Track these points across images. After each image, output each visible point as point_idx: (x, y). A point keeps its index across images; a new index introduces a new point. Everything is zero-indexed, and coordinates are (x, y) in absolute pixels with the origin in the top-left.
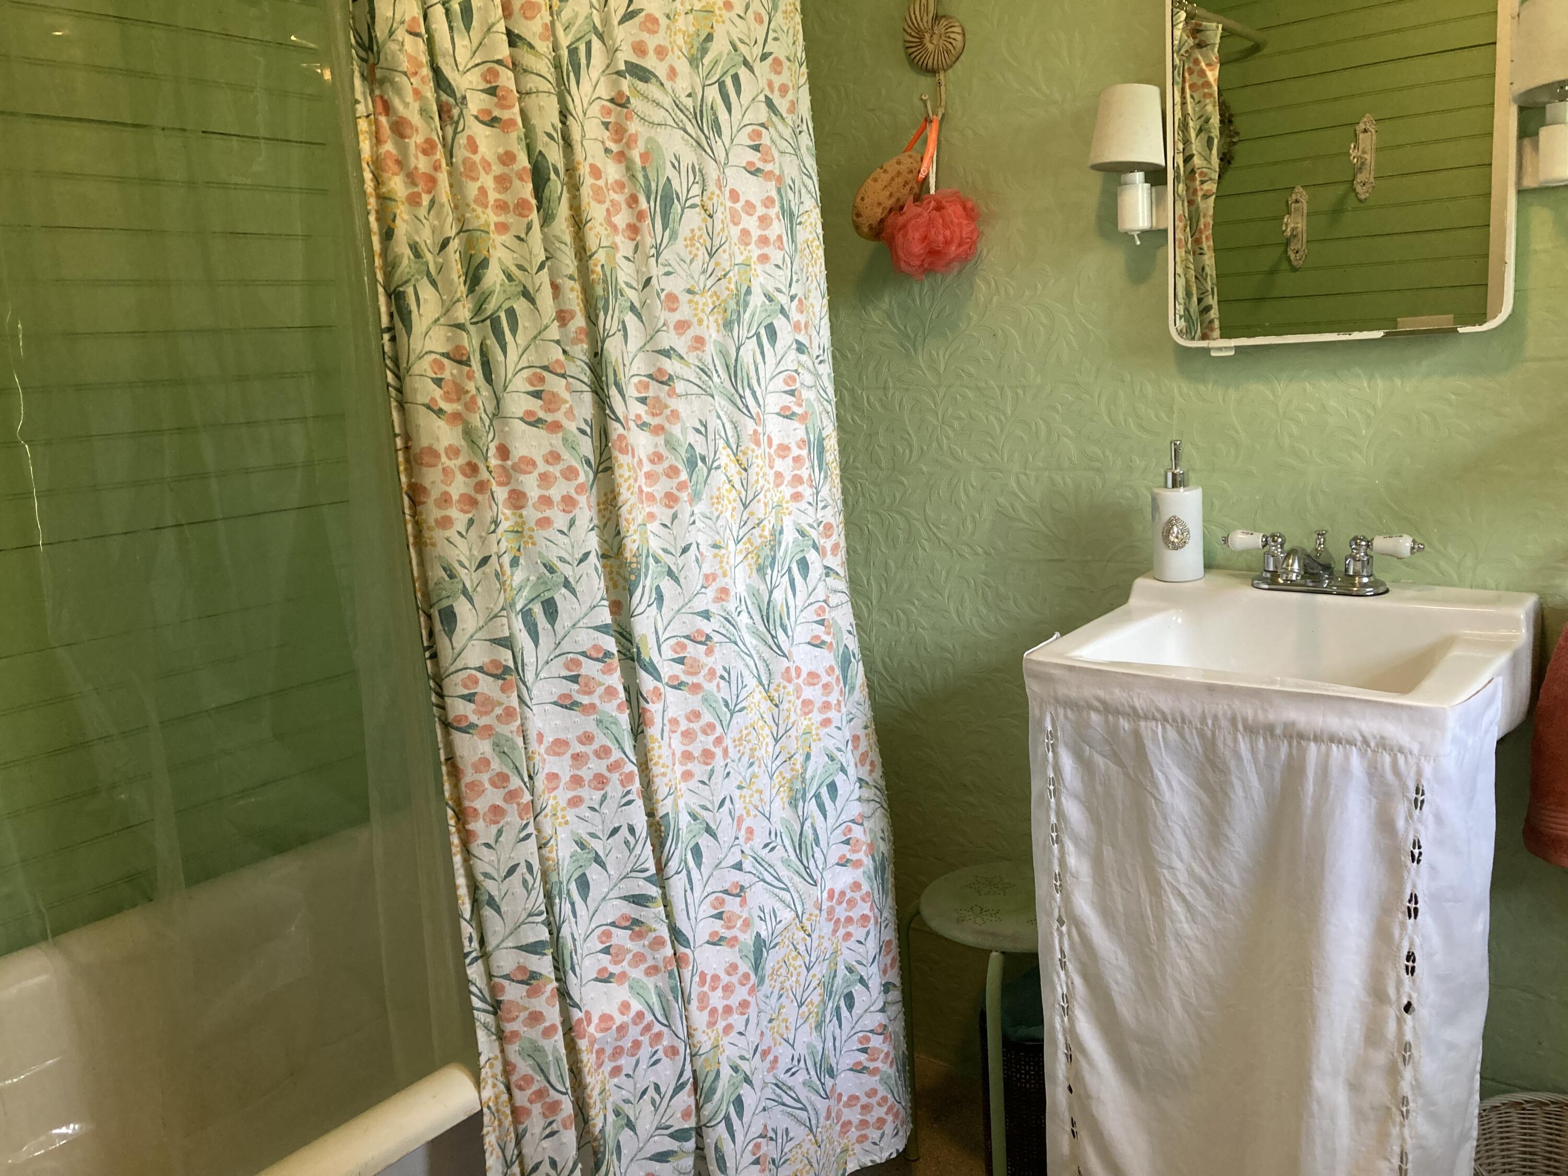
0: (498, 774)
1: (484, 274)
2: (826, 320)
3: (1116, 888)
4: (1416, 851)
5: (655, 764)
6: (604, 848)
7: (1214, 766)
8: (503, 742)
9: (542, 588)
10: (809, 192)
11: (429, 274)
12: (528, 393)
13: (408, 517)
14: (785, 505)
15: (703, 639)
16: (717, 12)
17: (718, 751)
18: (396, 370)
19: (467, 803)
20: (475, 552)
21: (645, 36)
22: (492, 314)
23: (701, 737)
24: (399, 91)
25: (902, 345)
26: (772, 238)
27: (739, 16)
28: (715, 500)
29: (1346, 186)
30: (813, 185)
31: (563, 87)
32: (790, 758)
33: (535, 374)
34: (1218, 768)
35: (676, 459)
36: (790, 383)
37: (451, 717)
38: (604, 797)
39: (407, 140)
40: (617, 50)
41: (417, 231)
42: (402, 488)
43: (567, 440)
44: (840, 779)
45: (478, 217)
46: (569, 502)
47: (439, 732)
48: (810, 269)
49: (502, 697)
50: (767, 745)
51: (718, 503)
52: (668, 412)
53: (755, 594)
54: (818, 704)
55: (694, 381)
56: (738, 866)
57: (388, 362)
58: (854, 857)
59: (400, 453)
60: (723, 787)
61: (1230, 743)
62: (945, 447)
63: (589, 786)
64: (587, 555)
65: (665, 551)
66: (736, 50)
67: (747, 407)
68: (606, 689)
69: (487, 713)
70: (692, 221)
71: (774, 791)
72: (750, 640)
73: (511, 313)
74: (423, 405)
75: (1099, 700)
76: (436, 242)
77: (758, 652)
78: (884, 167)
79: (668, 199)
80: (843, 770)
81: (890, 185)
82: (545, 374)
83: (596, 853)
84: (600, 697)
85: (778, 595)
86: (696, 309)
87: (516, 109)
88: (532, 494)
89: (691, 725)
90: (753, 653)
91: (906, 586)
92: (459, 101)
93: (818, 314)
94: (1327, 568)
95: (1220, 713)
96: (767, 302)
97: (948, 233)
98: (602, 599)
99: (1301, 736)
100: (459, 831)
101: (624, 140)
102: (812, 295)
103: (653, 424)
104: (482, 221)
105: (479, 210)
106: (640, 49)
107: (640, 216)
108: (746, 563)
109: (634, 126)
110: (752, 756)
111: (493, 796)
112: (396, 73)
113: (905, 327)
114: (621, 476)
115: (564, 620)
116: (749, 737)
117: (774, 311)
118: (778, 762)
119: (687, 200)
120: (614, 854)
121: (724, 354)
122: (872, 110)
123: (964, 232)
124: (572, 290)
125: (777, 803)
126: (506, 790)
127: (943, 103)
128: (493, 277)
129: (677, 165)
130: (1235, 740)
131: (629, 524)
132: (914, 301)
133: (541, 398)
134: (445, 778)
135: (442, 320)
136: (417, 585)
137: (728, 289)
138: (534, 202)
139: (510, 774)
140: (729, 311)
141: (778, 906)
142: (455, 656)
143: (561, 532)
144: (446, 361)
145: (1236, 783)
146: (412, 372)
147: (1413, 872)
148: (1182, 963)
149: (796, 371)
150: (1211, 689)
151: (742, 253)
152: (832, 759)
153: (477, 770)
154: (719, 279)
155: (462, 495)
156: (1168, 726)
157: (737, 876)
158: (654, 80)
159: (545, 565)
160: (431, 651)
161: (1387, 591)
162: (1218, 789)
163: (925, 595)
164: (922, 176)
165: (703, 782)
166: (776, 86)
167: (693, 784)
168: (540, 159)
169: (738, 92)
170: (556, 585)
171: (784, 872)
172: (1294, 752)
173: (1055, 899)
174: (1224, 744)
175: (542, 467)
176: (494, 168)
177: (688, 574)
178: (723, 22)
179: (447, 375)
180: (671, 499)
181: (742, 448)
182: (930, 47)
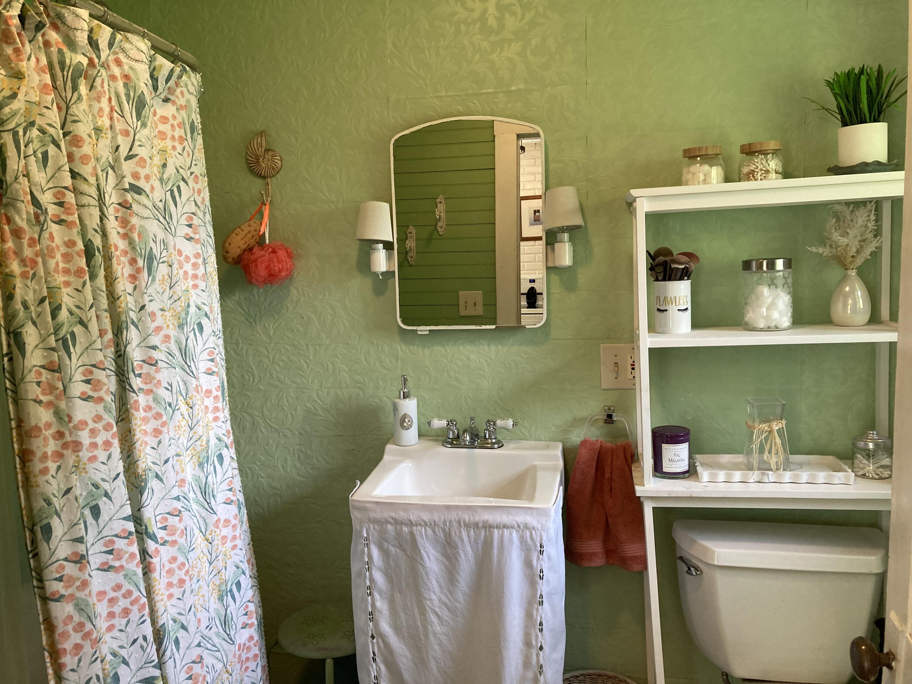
0: (78, 624)
1: (59, 314)
2: (220, 315)
3: (402, 615)
4: (541, 574)
5: (157, 595)
6: (128, 653)
7: (450, 544)
8: (80, 601)
9: (91, 499)
10: (210, 245)
11: (32, 319)
12: (82, 381)
13: (18, 470)
14: (209, 424)
15: (177, 513)
16: (169, 152)
17: (187, 578)
18: (12, 380)
19: (60, 646)
20: (62, 486)
21: (139, 169)
22: (64, 337)
23: (177, 571)
24: (18, 212)
25: (247, 320)
26: (200, 275)
27: (180, 154)
28: (177, 428)
29: (433, 228)
30: (212, 241)
31: (101, 201)
32: (218, 573)
33: (86, 369)
34: (452, 546)
35: (160, 409)
36: (211, 354)
37: (48, 594)
38: (128, 621)
39: (23, 240)
40: (124, 177)
41: (27, 294)
42: (15, 453)
43: (106, 408)
44: (242, 579)
45: (55, 280)
46: (107, 444)
47: (39, 603)
48: (212, 287)
49: (80, 574)
50: (205, 567)
51: (179, 430)
52: (156, 381)
53: (197, 479)
54: (230, 537)
55: (165, 360)
56: (199, 645)
57: (7, 375)
58: (250, 622)
59: (14, 431)
60: (189, 600)
61: (458, 533)
62: (274, 376)
63: (119, 617)
64: (118, 475)
65: (154, 463)
66: (178, 172)
67: (192, 372)
68: (130, 555)
69: (70, 586)
70: (162, 270)
71: (210, 594)
72: (195, 507)
73: (73, 334)
74: (32, 400)
75: (392, 518)
76: (36, 298)
77: (199, 513)
78: (242, 227)
79: (150, 258)
80: (244, 573)
81: (245, 237)
82: (93, 369)
83: (123, 657)
84: (126, 560)
85: (210, 479)
86: (165, 320)
87: (76, 216)
88: (86, 442)
89: (172, 566)
90: (197, 514)
91: (251, 454)
92: (43, 211)
93: (216, 311)
94: (477, 436)
95: (453, 519)
96: (198, 310)
97: (280, 266)
98: (127, 500)
99: (491, 527)
100: (52, 665)
101: (128, 228)
102: (213, 302)
103: (145, 388)
104: (58, 282)
105: (56, 275)
106: (136, 176)
107: (138, 270)
108: (191, 462)
109: (134, 220)
110: (199, 576)
111: (76, 638)
112: (17, 202)
113: (249, 310)
114: (136, 424)
115: (104, 517)
116: (197, 565)
117: (201, 315)
118: (211, 576)
119: (160, 259)
120: (133, 656)
121: (178, 342)
122: (227, 193)
123: (288, 265)
124: (106, 317)
125: (212, 600)
126: (83, 633)
127: (270, 195)
128: (64, 314)
129: (155, 240)
130: (460, 531)
131: (140, 452)
132: (254, 297)
133: (90, 384)
134: (43, 632)
135: (40, 346)
136: (24, 512)
137: (181, 306)
138: (87, 269)
139: (85, 622)
140: (181, 319)
141: (215, 661)
142: (51, 554)
143: (103, 463)
144: (43, 371)
145: (461, 552)
146: (25, 380)
147: (540, 584)
148: (437, 647)
149: (214, 348)
150: (448, 507)
151: (184, 285)
152: (238, 567)
153: (66, 624)
154: (176, 301)
155: (53, 452)
156: (427, 528)
157: (199, 651)
158: (143, 194)
159: (93, 485)
160: (33, 553)
161: (503, 445)
162: (452, 556)
163: (263, 459)
164: (261, 233)
165: (179, 599)
166: (196, 190)
167: (174, 601)
168: (89, 243)
169: (180, 196)
170: (100, 496)
171: (217, 641)
172: (488, 534)
173: (369, 626)
174: (455, 534)
175: (91, 425)
176: (61, 249)
177: (168, 475)
178: (172, 157)
179: (43, 379)
180: (157, 432)
181: (190, 395)
182: (263, 165)
